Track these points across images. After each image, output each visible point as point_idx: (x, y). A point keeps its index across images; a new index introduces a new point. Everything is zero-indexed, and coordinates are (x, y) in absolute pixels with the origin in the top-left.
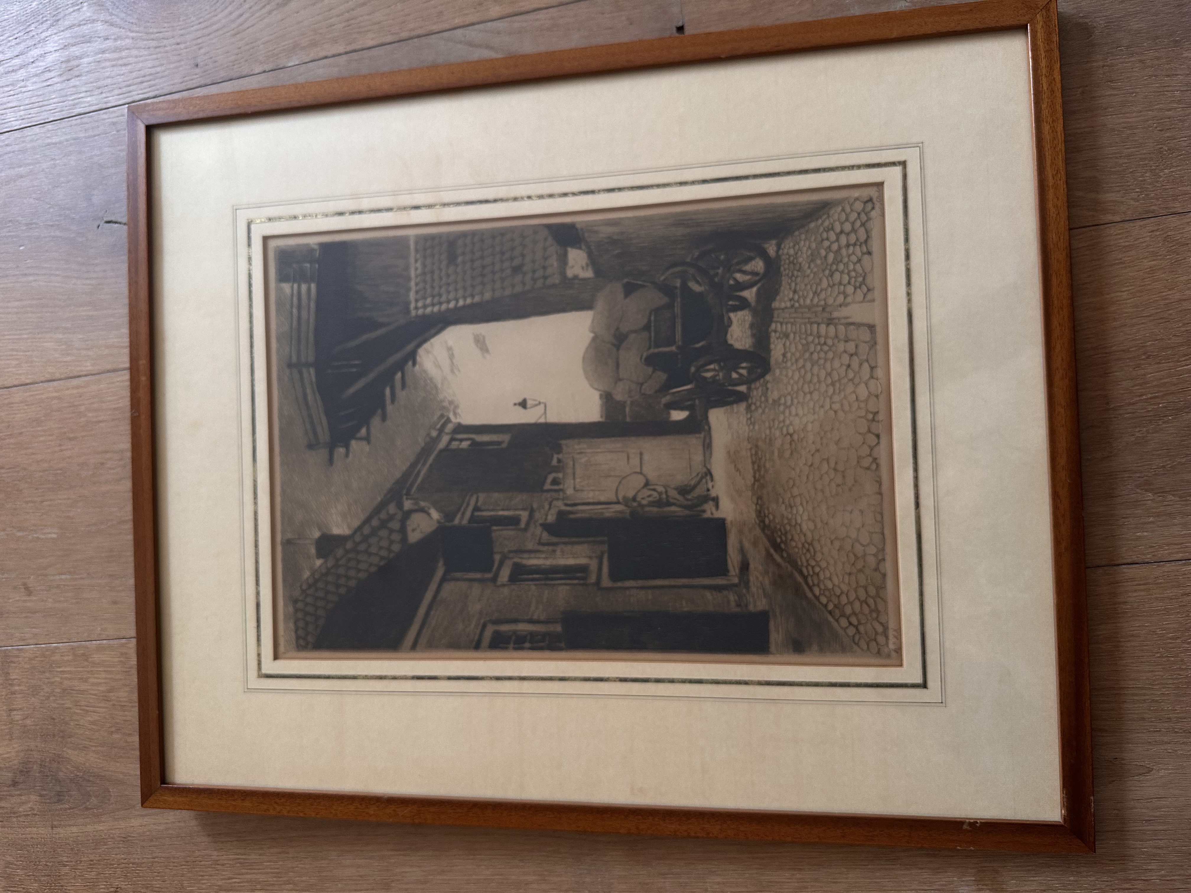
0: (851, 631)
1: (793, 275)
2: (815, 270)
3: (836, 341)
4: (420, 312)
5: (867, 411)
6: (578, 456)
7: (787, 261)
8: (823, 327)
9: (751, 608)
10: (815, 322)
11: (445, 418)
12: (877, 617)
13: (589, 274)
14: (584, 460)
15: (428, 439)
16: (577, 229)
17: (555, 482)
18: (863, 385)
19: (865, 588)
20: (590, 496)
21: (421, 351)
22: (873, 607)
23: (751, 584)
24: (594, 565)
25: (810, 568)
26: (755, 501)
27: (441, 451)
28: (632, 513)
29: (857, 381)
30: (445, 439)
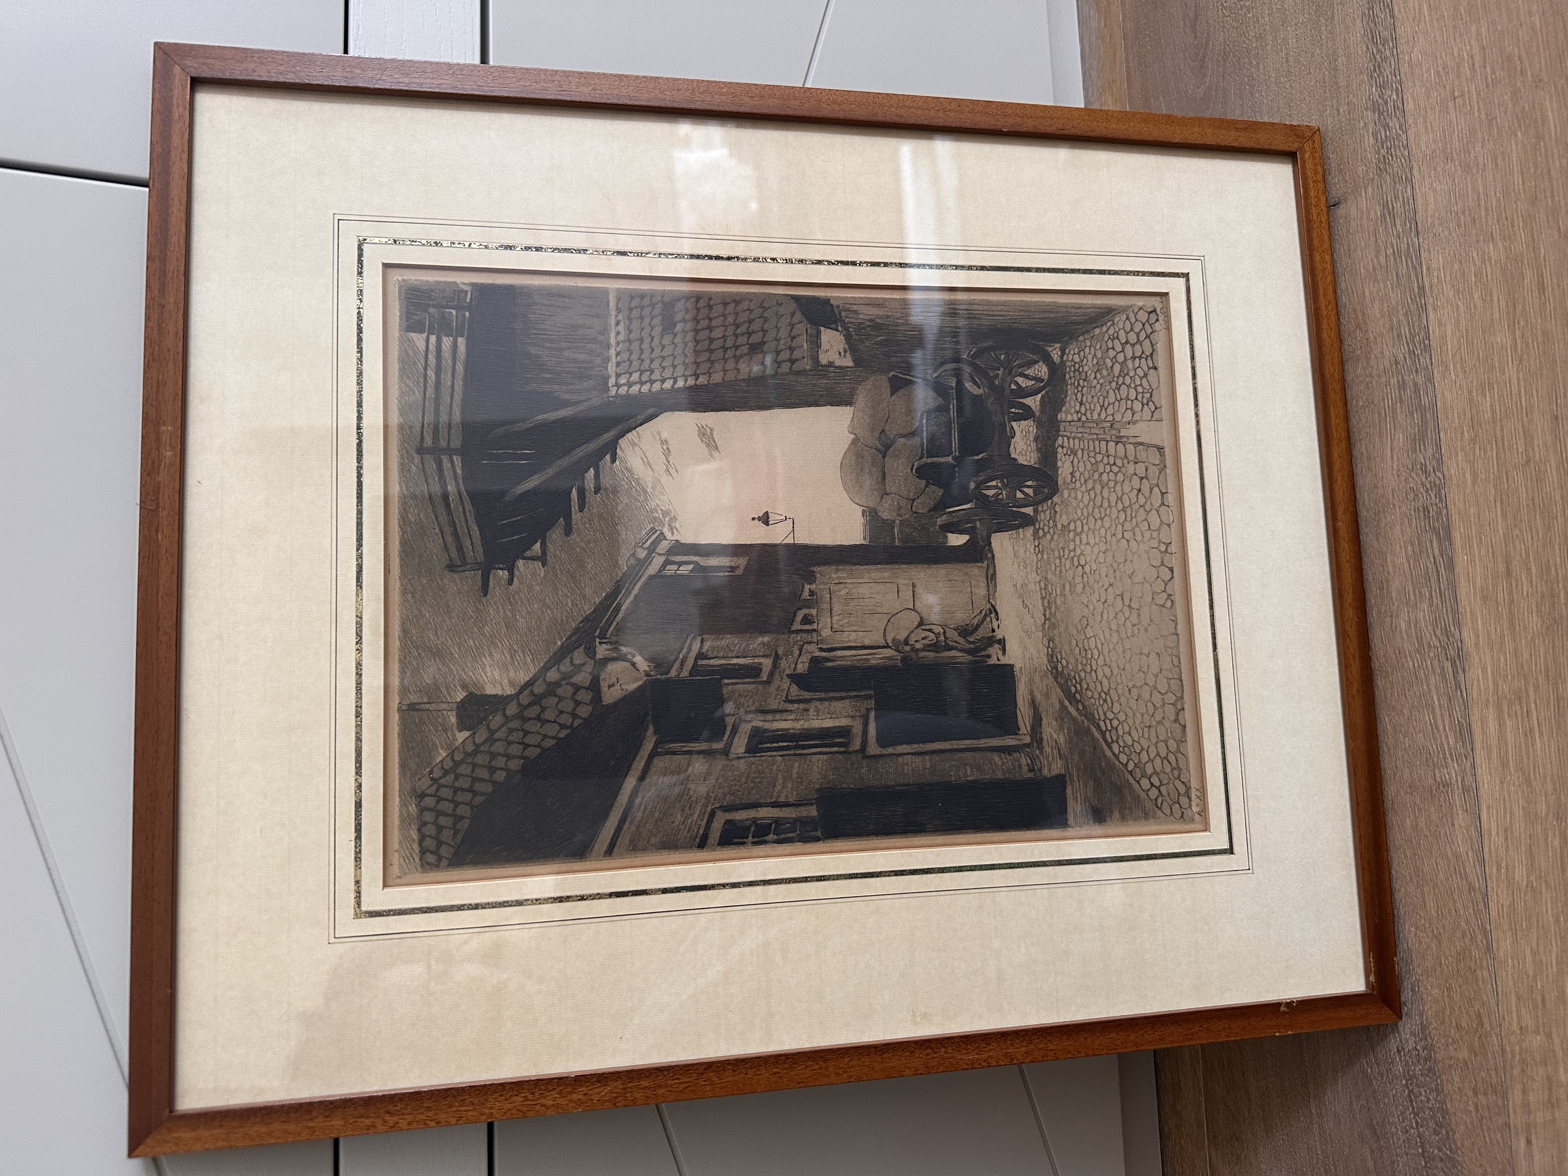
0: (1154, 793)
1: (1079, 384)
2: (1101, 381)
3: (1126, 461)
4: (623, 390)
5: (1160, 542)
6: (836, 588)
7: (1073, 369)
8: (1112, 445)
9: (1045, 772)
10: (1104, 440)
11: (658, 533)
12: (1179, 777)
13: (848, 362)
14: (843, 592)
15: (632, 561)
16: (832, 305)
17: (806, 620)
18: (1154, 512)
19: (1166, 742)
20: (851, 638)
21: (623, 442)
22: (1174, 765)
23: (1045, 743)
24: (857, 726)
25: (1108, 722)
26: (1047, 644)
27: (651, 577)
28: (903, 659)
29: (1147, 507)
30: (657, 562)
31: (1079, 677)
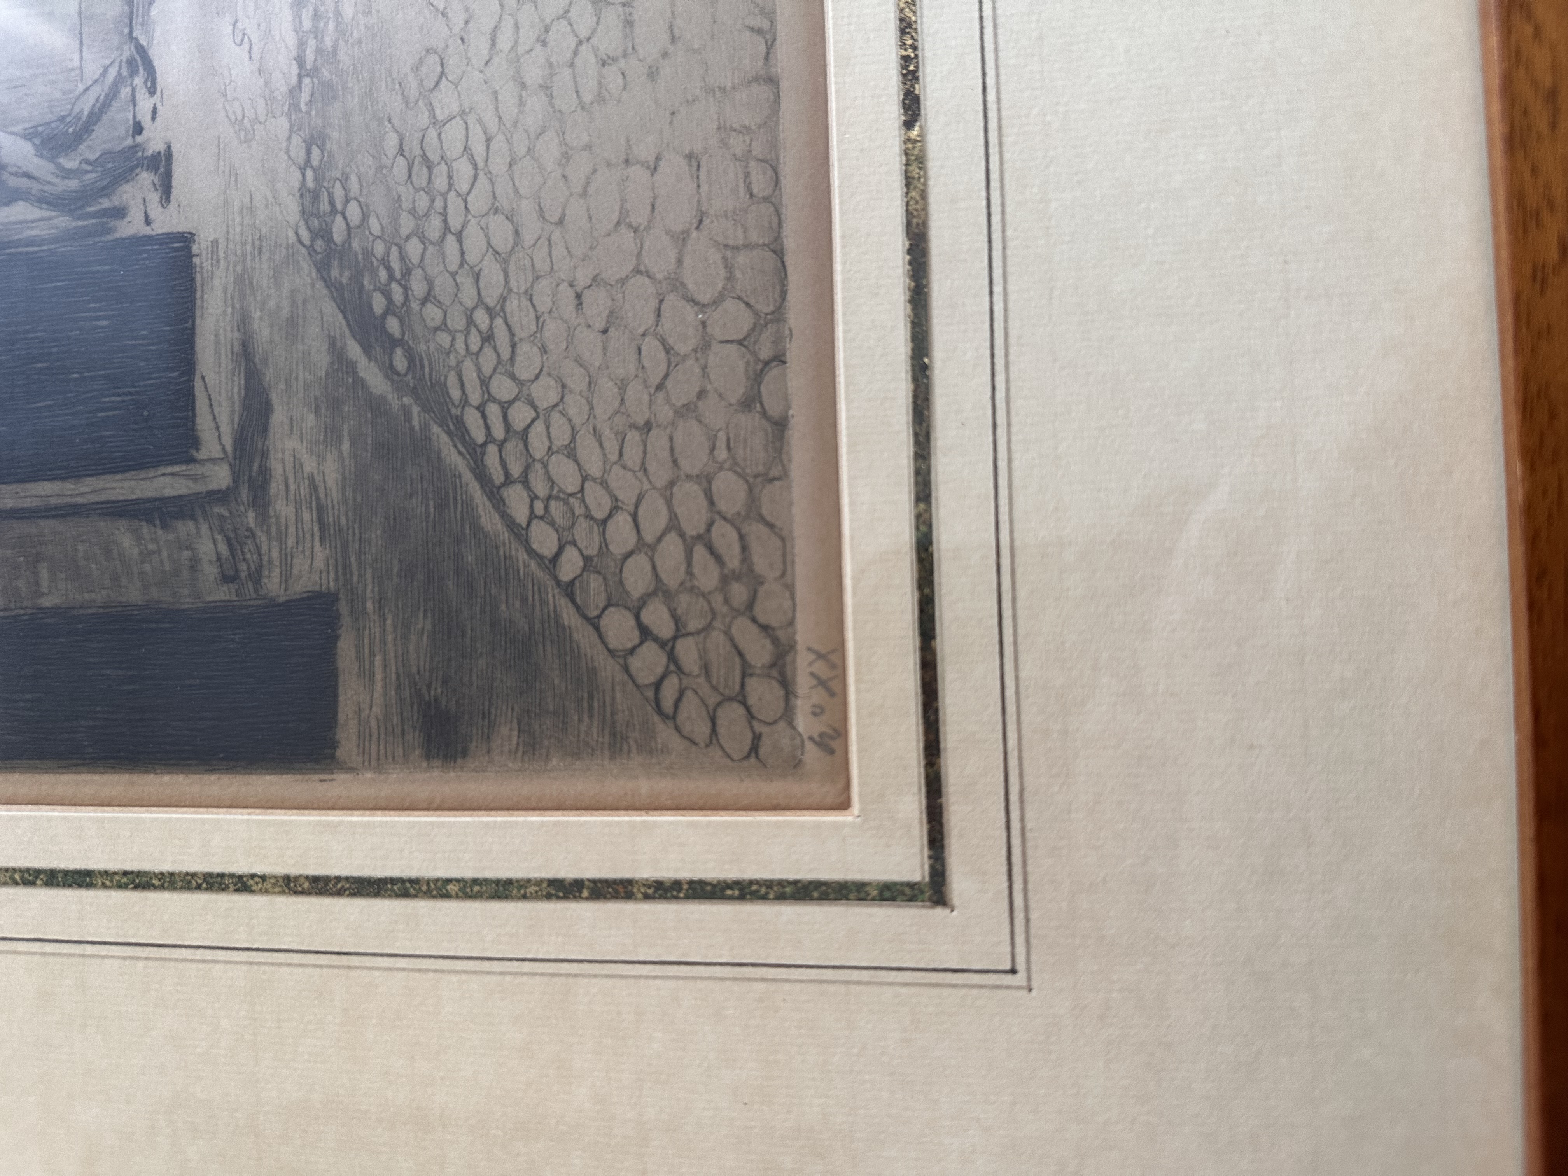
0: (649, 663)
9: (273, 585)
12: (751, 605)
19: (706, 480)
22: (734, 562)
23: (277, 487)
25: (493, 410)
26: (299, 154)
31: (402, 258)
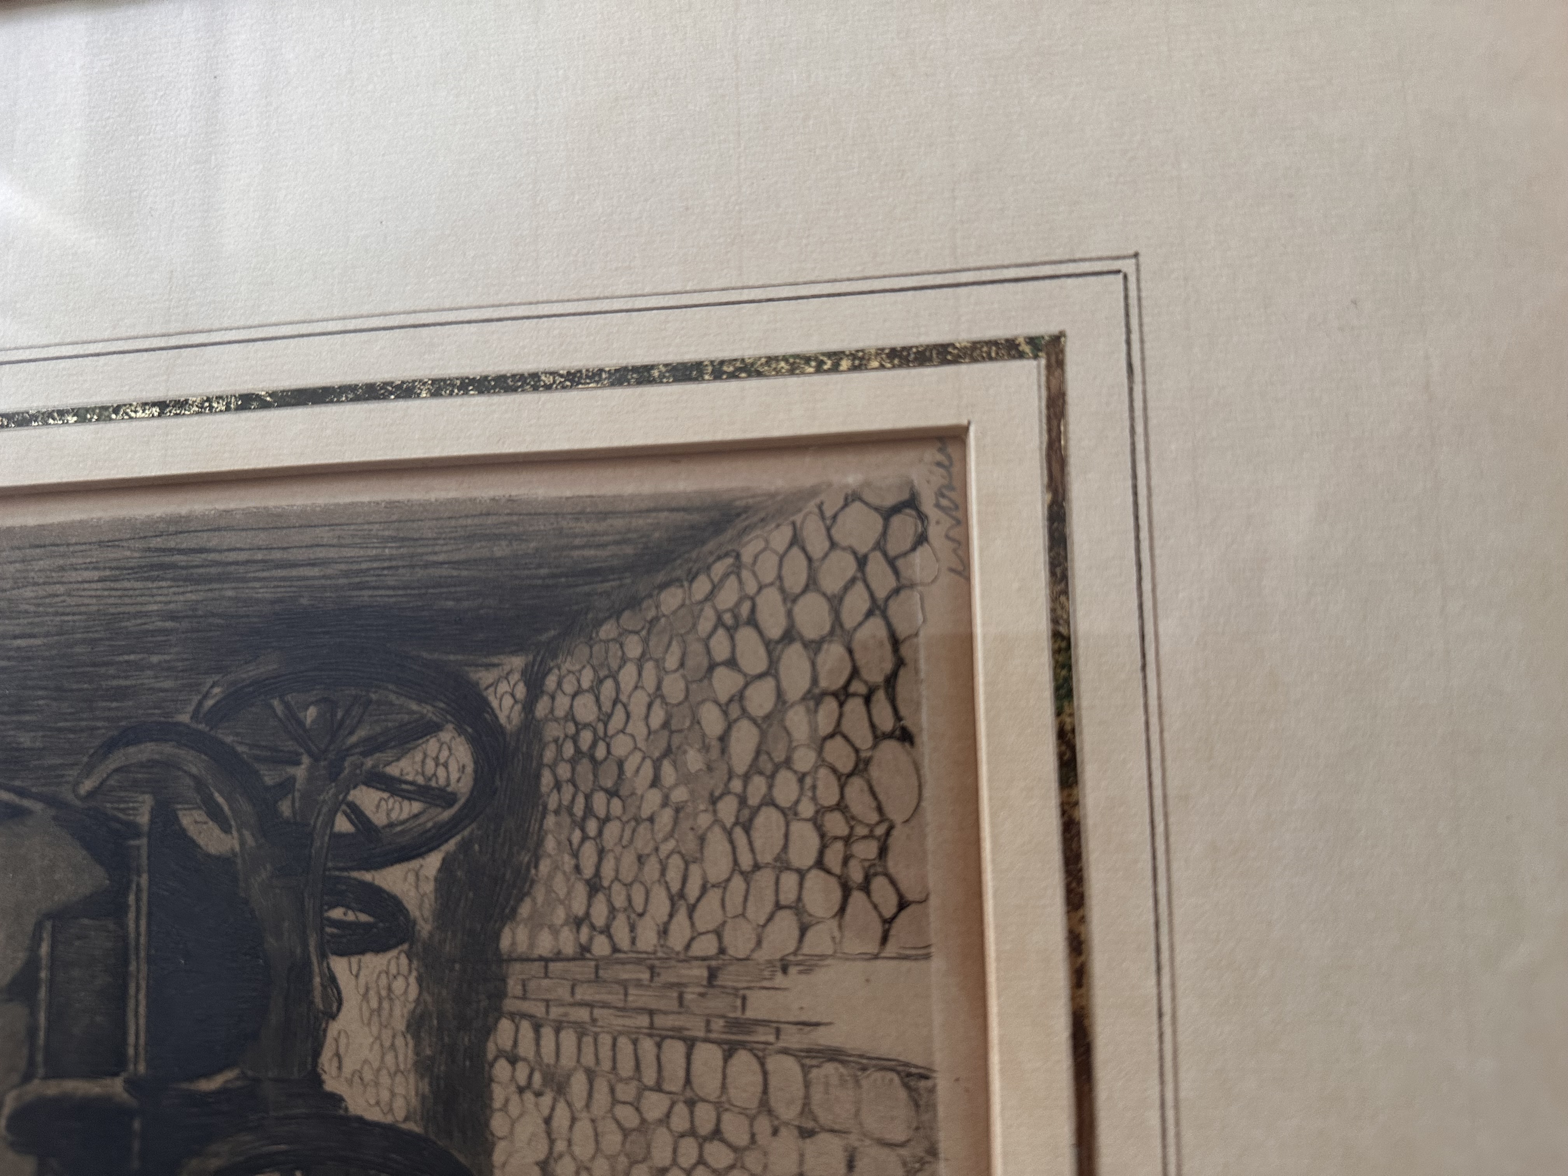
1: (589, 810)
2: (680, 795)
3: (763, 1125)
7: (569, 750)
8: (709, 1055)
10: (678, 1034)
